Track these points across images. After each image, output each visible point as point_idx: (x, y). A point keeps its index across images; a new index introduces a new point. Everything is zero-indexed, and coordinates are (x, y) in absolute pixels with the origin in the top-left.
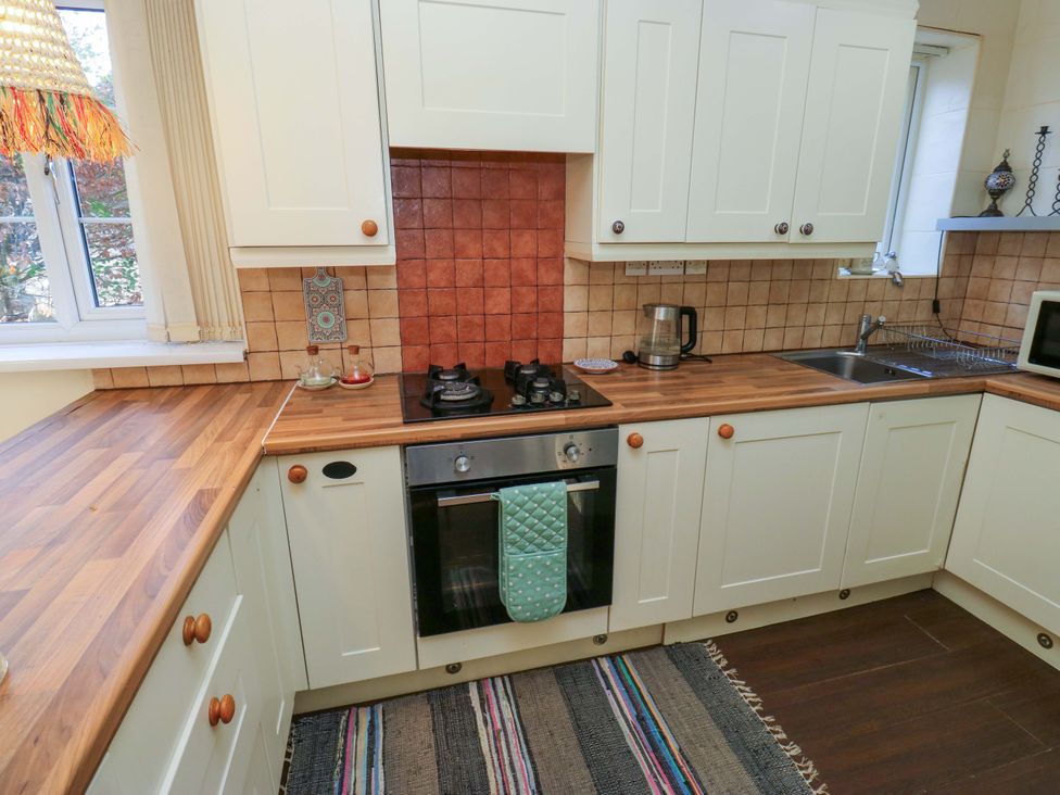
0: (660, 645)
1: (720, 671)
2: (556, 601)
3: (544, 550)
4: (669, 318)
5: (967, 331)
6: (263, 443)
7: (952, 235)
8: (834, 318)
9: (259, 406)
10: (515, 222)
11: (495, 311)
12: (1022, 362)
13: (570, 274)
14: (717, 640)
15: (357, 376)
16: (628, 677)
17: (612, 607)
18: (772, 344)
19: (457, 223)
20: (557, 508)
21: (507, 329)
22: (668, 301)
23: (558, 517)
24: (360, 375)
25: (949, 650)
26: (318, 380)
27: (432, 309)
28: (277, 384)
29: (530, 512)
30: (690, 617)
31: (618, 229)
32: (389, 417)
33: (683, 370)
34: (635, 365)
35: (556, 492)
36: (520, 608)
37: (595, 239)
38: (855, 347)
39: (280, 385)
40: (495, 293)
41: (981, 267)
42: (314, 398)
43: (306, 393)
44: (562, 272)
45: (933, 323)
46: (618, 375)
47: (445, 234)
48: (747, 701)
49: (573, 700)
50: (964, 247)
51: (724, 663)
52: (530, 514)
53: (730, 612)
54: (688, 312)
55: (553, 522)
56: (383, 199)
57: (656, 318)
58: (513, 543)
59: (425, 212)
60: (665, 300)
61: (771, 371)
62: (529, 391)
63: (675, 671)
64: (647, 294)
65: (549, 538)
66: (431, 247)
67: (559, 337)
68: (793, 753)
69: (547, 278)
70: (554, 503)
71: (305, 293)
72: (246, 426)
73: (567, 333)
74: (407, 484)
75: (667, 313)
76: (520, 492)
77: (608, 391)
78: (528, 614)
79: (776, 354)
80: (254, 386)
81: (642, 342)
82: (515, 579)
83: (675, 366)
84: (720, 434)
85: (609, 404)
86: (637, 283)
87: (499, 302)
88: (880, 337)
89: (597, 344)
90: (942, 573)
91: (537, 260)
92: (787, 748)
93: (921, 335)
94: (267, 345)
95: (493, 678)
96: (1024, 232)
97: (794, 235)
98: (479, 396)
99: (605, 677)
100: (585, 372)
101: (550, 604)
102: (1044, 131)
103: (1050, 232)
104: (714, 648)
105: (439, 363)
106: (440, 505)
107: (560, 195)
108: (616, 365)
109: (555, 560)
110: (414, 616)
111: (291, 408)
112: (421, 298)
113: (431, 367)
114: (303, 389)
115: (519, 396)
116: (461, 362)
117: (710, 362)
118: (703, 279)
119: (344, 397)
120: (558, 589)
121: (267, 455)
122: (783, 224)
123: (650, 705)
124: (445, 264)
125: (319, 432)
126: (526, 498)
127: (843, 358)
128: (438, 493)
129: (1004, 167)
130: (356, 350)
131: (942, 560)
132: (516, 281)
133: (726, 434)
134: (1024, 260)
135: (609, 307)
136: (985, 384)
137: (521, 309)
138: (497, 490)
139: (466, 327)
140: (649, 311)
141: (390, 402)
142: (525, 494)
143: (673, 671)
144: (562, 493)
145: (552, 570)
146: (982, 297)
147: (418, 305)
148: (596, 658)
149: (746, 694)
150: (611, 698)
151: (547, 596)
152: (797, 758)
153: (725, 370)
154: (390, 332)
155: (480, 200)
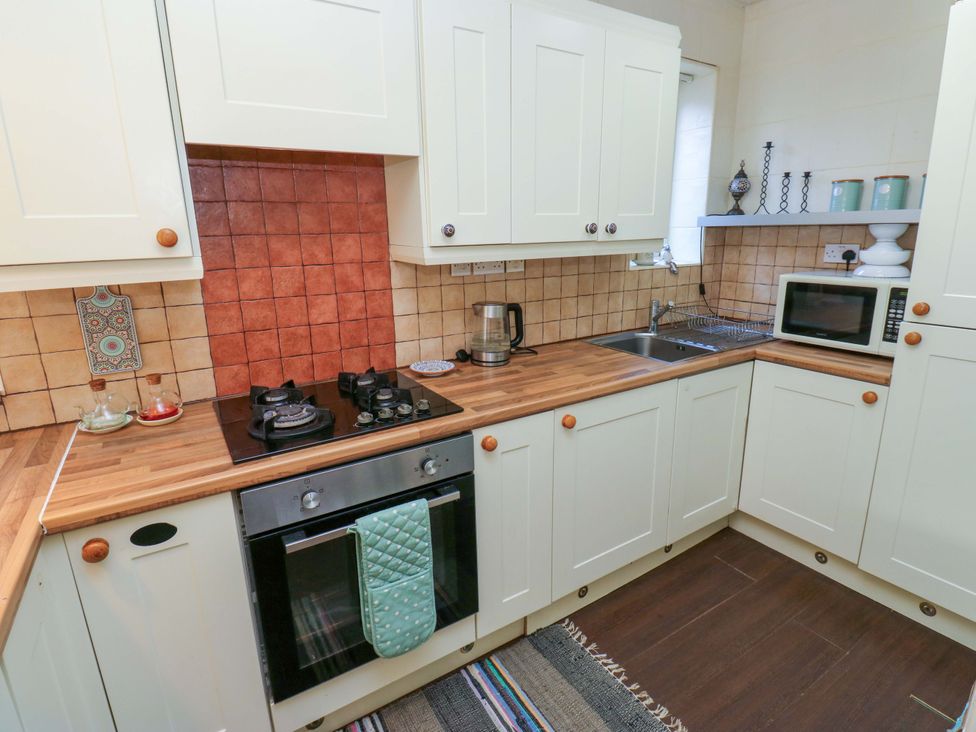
0: (523, 636)
1: (582, 649)
2: (426, 626)
3: (410, 575)
4: (498, 316)
5: (725, 308)
6: (41, 519)
7: (709, 230)
8: (630, 305)
9: (28, 465)
10: (335, 226)
11: (320, 321)
12: (777, 332)
13: (397, 278)
14: (573, 617)
15: (161, 409)
16: (500, 679)
17: (478, 614)
18: (584, 331)
19: (270, 228)
20: (420, 528)
21: (336, 337)
22: (492, 299)
23: (421, 538)
24: (165, 407)
25: (756, 581)
26: (108, 419)
27: (248, 323)
28: (49, 430)
29: (391, 538)
30: (550, 603)
31: (449, 232)
32: (212, 458)
33: (516, 364)
34: (469, 362)
35: (418, 511)
36: (389, 643)
37: (426, 243)
38: (648, 328)
39: (53, 430)
40: (319, 301)
41: (731, 255)
42: (106, 445)
43: (93, 439)
44: (389, 275)
45: (701, 303)
46: (455, 375)
47: (257, 241)
48: (612, 674)
49: (451, 722)
50: (718, 239)
51: (584, 639)
52: (392, 541)
53: (581, 589)
54: (515, 309)
55: (417, 544)
56: (182, 203)
57: (486, 315)
58: (375, 576)
59: (231, 217)
60: (490, 298)
61: (590, 357)
62: (373, 406)
63: (543, 660)
64: (474, 294)
65: (412, 563)
66: (240, 255)
67: (391, 342)
68: (663, 715)
69: (374, 282)
70: (416, 524)
71: (82, 314)
72: (11, 497)
73: (399, 336)
74: (244, 533)
75: (495, 312)
76: (379, 519)
77: (453, 394)
78: (398, 647)
79: (589, 340)
80: (16, 436)
81: (474, 340)
82: (381, 614)
83: (506, 361)
84: (564, 425)
85: (459, 410)
86: (463, 283)
87: (325, 310)
88: (666, 319)
89: (430, 345)
90: (737, 514)
91: (362, 265)
92: (657, 712)
93: (694, 314)
94: (31, 382)
95: (360, 720)
96: (760, 227)
97: (601, 235)
98: (320, 419)
99: (477, 685)
100: (422, 376)
101: (420, 630)
102: (769, 146)
103: (779, 226)
104: (572, 626)
105: (261, 383)
106: (288, 552)
107: (381, 197)
108: (452, 366)
109: (422, 583)
110: (264, 682)
111: (73, 463)
112: (233, 312)
113: (254, 389)
114: (89, 434)
115: (366, 414)
116: (288, 378)
117: (536, 353)
118: (522, 276)
119: (145, 438)
120: (428, 613)
121: (49, 534)
122: (593, 225)
123: (526, 704)
124: (260, 273)
125: (122, 492)
126: (387, 525)
127: (641, 339)
128: (283, 537)
129: (742, 175)
130: (156, 379)
131: (736, 503)
132: (342, 288)
133: (569, 425)
134: (762, 249)
135: (437, 307)
136: (755, 353)
137: (348, 317)
138: (352, 521)
139: (288, 340)
140: (477, 310)
141: (208, 437)
142: (385, 521)
143: (541, 661)
144: (424, 511)
145: (420, 593)
146: (734, 280)
147: (230, 320)
148: (464, 667)
149: (610, 667)
150: (488, 708)
151: (417, 622)
152: (666, 720)
153: (553, 361)
154: (199, 352)
155: (295, 204)
